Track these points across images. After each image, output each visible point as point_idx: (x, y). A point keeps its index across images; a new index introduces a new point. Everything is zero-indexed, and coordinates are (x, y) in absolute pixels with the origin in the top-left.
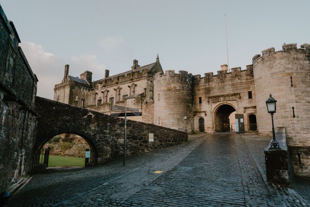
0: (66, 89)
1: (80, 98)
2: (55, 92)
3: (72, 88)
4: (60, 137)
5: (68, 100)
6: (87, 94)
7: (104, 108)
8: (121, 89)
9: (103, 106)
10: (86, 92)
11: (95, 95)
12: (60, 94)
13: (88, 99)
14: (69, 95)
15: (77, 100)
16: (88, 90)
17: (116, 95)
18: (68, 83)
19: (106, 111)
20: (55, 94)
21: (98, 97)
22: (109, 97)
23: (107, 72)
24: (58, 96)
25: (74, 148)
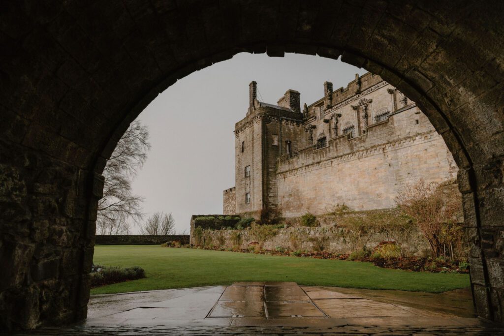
0: (254, 126)
1: (283, 140)
2: (237, 137)
3: (265, 121)
4: (253, 219)
5: (261, 144)
6: (294, 131)
7: (336, 147)
8: (371, 102)
9: (334, 144)
10: (292, 127)
11: (311, 131)
12: (246, 137)
13: (297, 141)
14: (261, 134)
15: (276, 143)
16: (295, 124)
17: (359, 120)
18: (257, 112)
19: (341, 154)
20: (238, 140)
21: (318, 134)
22: (342, 128)
23: (329, 86)
24: (241, 143)
25: (282, 237)
